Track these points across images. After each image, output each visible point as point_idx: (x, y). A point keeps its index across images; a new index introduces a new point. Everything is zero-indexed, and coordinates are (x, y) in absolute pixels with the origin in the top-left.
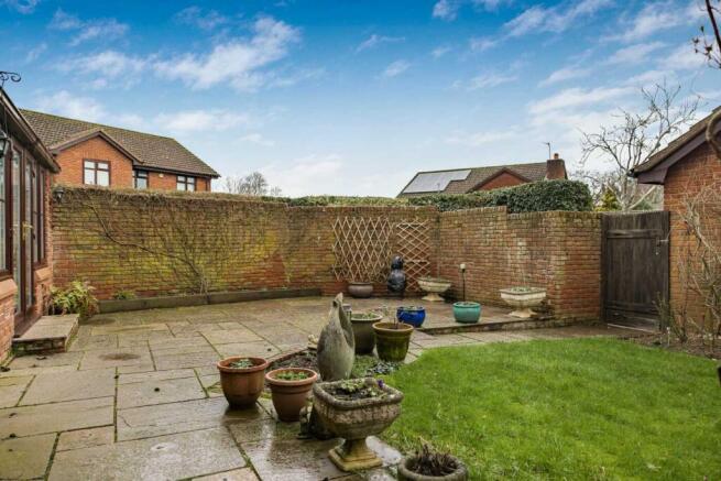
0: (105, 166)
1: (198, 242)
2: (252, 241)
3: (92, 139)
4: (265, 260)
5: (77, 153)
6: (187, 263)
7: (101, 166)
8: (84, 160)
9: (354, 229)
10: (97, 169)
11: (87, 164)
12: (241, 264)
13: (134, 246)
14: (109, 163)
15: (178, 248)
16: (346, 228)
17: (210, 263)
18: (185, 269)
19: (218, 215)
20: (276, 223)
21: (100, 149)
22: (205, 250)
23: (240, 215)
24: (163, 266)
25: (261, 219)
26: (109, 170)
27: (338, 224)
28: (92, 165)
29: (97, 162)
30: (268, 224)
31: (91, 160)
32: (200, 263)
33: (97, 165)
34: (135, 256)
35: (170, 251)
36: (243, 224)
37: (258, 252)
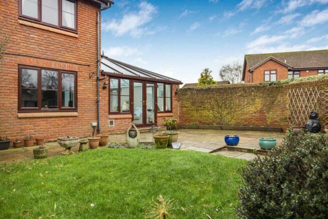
0: (274, 72)
1: (223, 105)
2: (248, 103)
3: (268, 61)
4: (255, 113)
5: (262, 69)
6: (219, 113)
7: (272, 72)
8: (264, 71)
9: (298, 95)
10: (270, 74)
11: (266, 73)
12: (242, 114)
13: (201, 107)
14: (276, 70)
15: (216, 108)
16: (294, 96)
17: (228, 114)
18: (219, 115)
19: (232, 93)
20: (261, 95)
21: (271, 65)
22: (226, 108)
23: (242, 92)
24: (210, 114)
25: (253, 94)
26: (276, 73)
27: (290, 94)
28: (268, 72)
29: (270, 71)
30: (256, 96)
31: (268, 71)
32: (224, 113)
33: (270, 72)
34: (201, 110)
35: (213, 109)
36: (243, 96)
37: (252, 109)
